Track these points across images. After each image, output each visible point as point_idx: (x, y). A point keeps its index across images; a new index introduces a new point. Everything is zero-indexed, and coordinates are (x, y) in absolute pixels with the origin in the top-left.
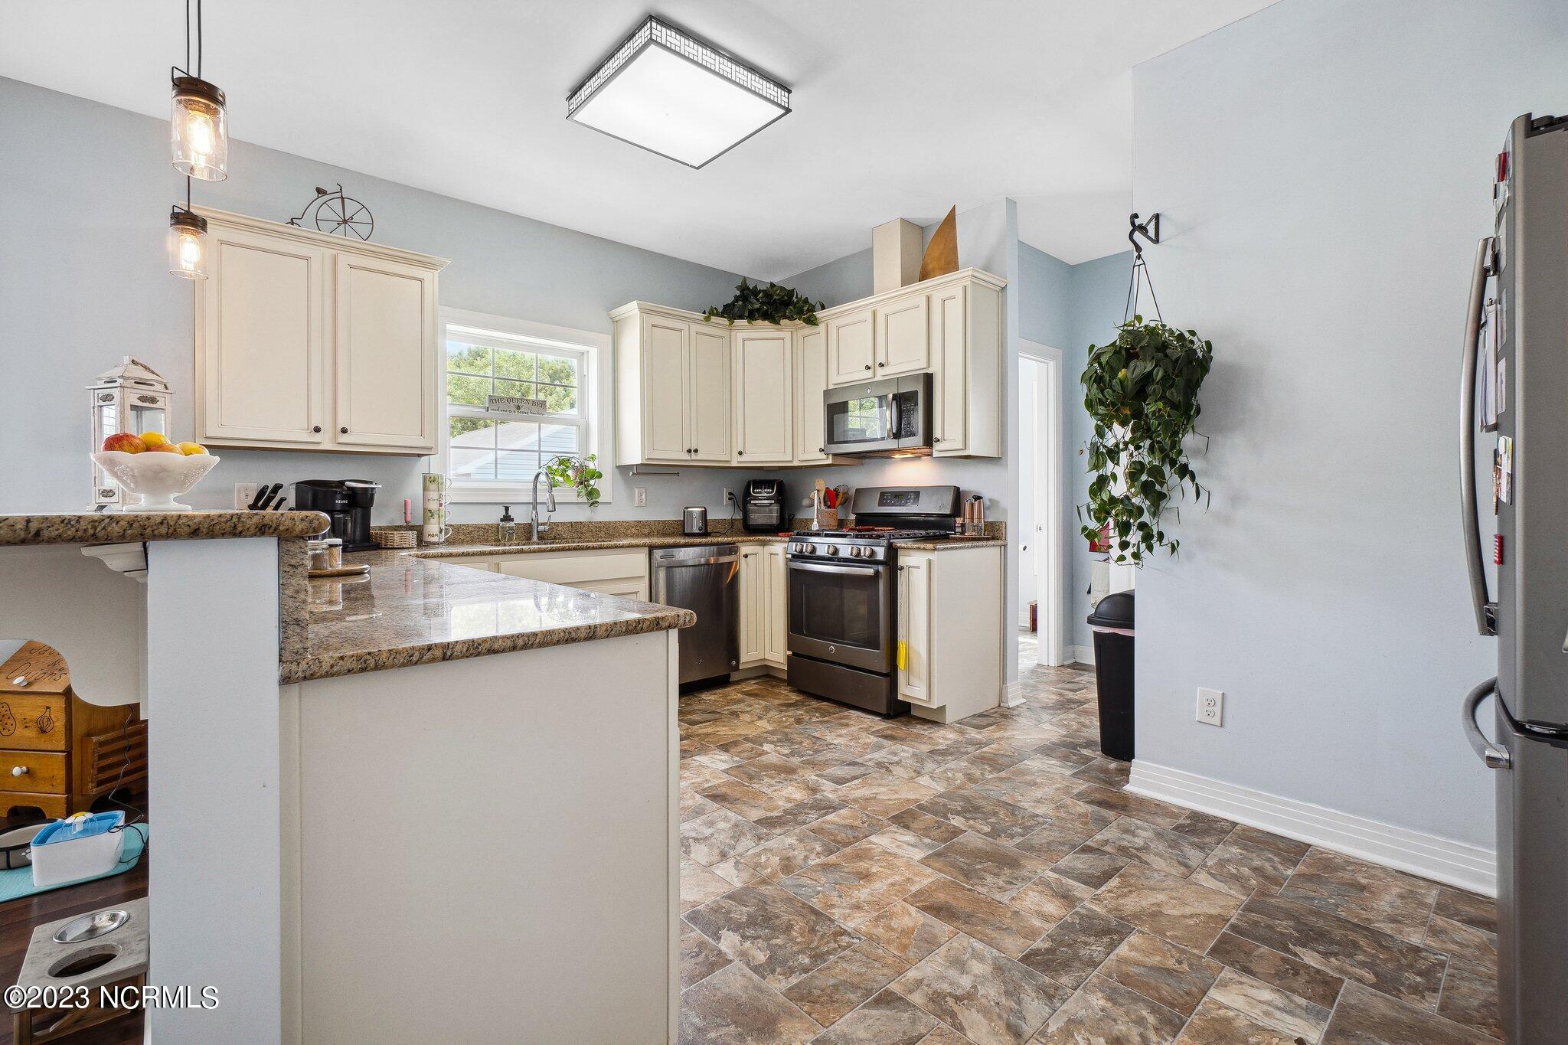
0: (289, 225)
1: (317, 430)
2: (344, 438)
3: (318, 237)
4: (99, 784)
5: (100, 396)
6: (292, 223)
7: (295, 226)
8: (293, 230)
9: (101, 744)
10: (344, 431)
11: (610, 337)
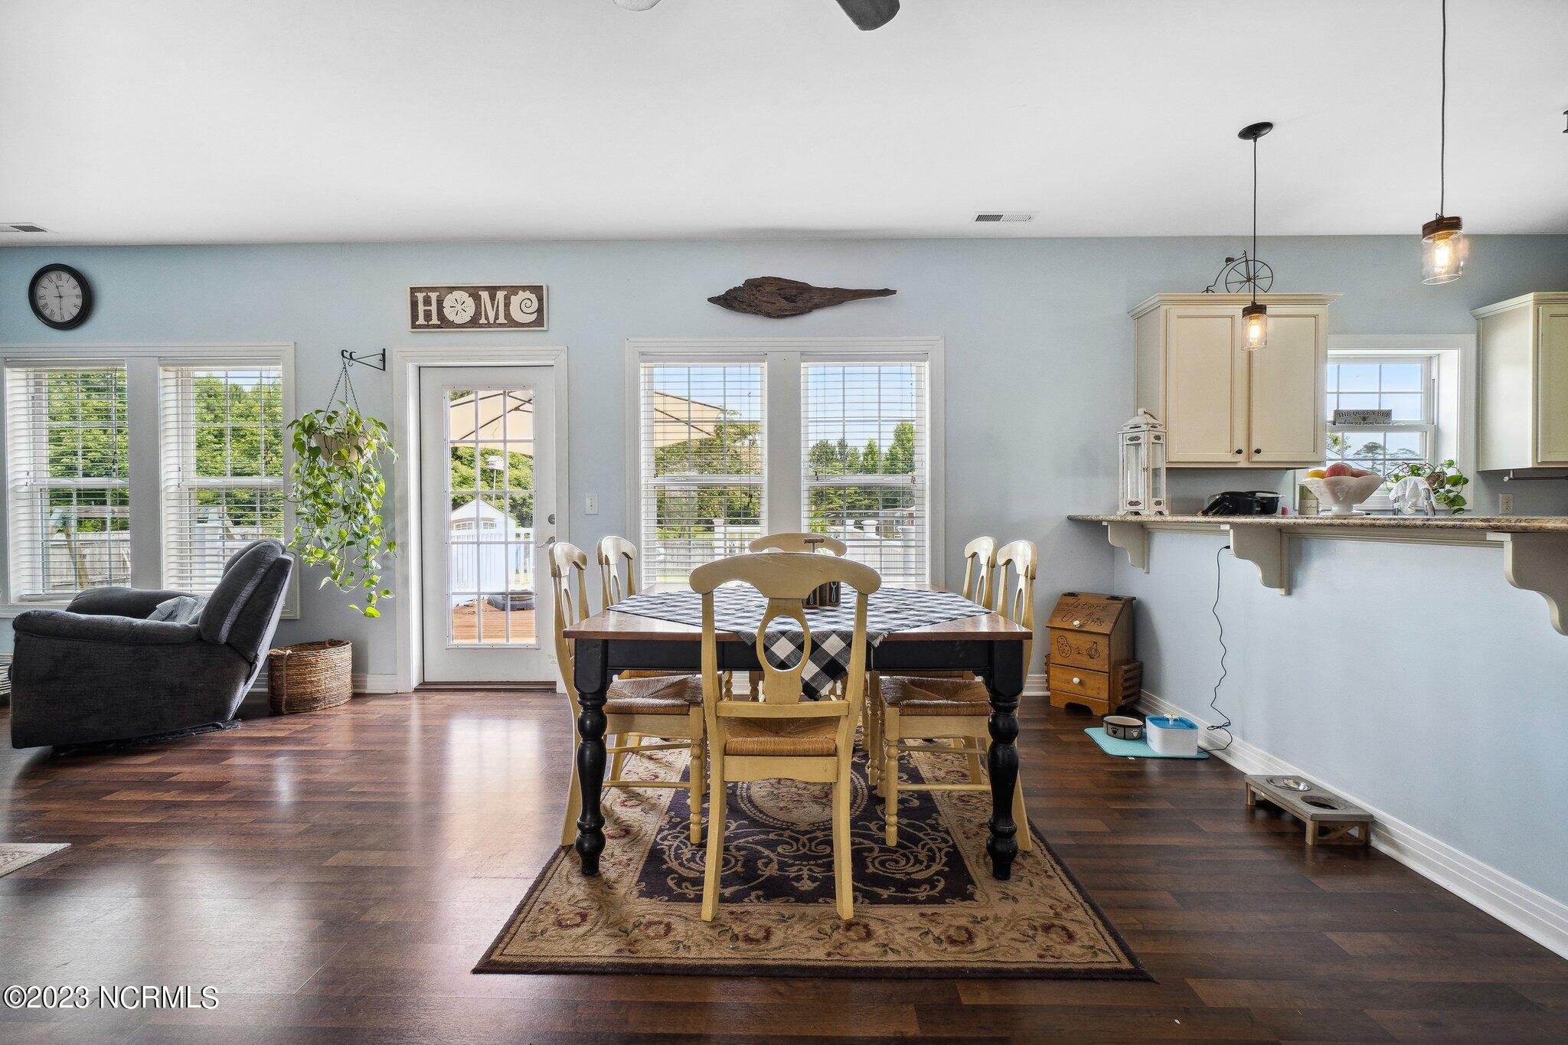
0: (1205, 293)
1: (1239, 452)
2: (1257, 458)
3: (1228, 298)
4: (1124, 698)
5: (1128, 438)
6: (1207, 291)
7: (1210, 293)
8: (1209, 296)
9: (1126, 672)
10: (1258, 451)
11: (1474, 337)
